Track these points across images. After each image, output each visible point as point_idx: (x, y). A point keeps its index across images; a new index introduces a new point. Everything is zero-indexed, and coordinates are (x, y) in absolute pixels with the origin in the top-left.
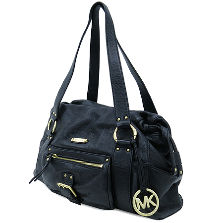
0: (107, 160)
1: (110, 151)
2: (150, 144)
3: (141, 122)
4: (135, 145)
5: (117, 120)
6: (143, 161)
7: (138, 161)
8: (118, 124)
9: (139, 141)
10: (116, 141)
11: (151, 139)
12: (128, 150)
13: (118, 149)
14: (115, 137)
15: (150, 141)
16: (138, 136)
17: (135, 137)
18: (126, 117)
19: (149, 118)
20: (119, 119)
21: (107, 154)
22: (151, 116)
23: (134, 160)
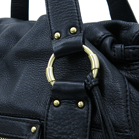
0: (34, 128)
1: (40, 109)
2: (131, 86)
3: (108, 41)
4: (96, 92)
5: (52, 38)
6: (117, 128)
7: (106, 128)
8: (56, 46)
9: (106, 82)
10: (52, 83)
11: (132, 76)
12: (80, 104)
13: (56, 102)
14: (50, 76)
15: (130, 81)
16: (101, 69)
17: (95, 73)
18: (73, 29)
19: (124, 34)
20: (57, 35)
21: (33, 116)
22: (129, 28)
23: (94, 126)
